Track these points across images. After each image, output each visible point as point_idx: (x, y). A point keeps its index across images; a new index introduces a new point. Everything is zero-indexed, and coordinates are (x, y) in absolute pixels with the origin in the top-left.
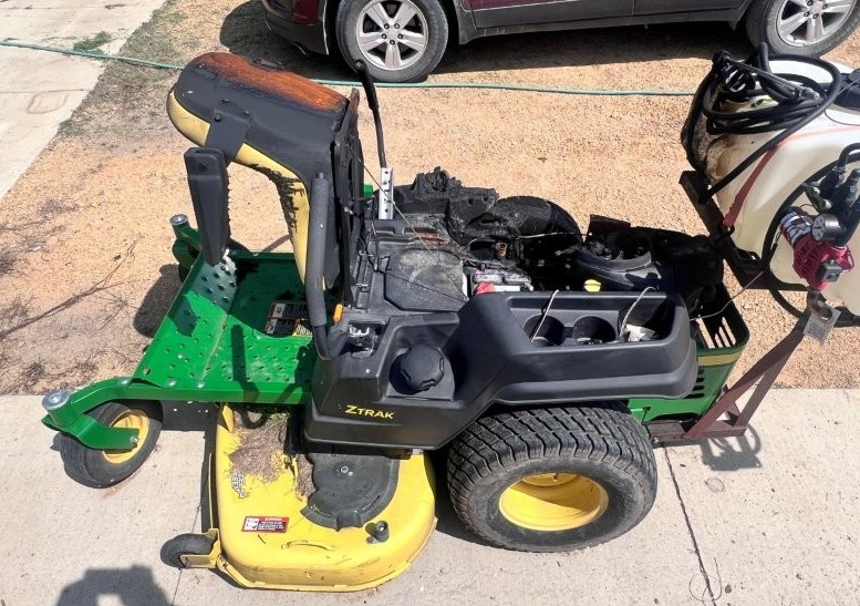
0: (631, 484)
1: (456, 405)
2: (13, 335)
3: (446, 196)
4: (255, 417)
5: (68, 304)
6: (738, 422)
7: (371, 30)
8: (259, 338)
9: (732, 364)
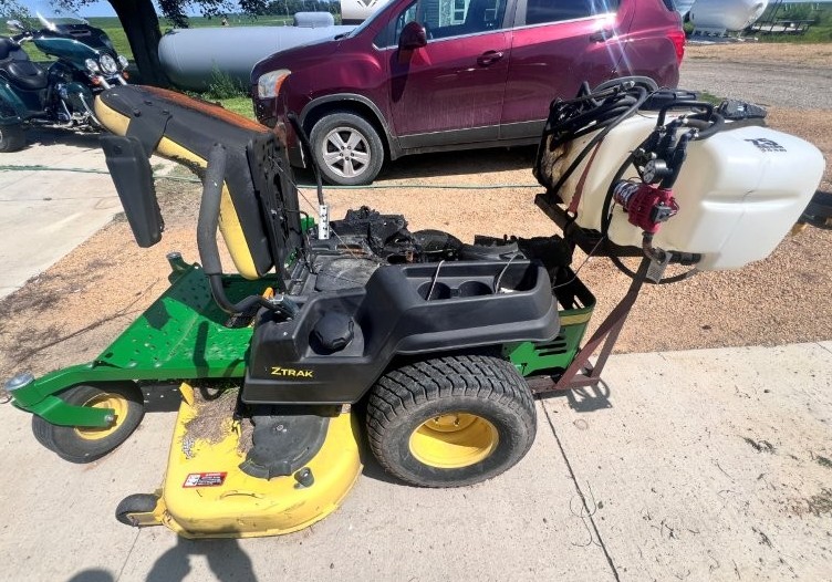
0: (515, 418)
1: (364, 361)
2: (42, 352)
3: (367, 220)
4: (212, 392)
5: (92, 327)
6: (592, 374)
7: (333, 151)
8: (220, 330)
9: (586, 323)
